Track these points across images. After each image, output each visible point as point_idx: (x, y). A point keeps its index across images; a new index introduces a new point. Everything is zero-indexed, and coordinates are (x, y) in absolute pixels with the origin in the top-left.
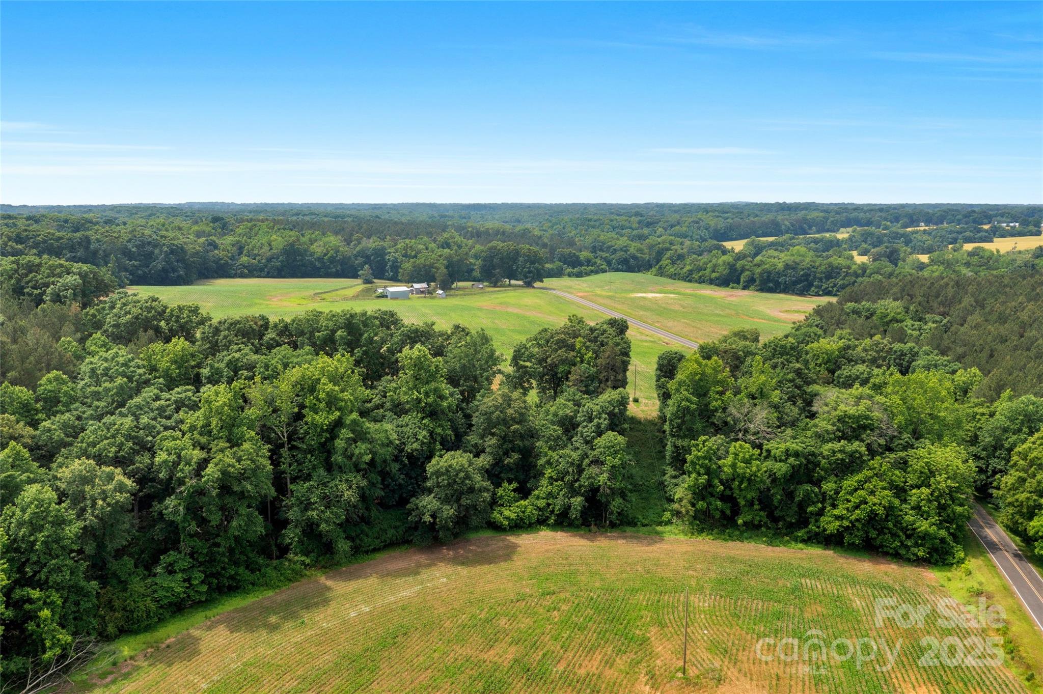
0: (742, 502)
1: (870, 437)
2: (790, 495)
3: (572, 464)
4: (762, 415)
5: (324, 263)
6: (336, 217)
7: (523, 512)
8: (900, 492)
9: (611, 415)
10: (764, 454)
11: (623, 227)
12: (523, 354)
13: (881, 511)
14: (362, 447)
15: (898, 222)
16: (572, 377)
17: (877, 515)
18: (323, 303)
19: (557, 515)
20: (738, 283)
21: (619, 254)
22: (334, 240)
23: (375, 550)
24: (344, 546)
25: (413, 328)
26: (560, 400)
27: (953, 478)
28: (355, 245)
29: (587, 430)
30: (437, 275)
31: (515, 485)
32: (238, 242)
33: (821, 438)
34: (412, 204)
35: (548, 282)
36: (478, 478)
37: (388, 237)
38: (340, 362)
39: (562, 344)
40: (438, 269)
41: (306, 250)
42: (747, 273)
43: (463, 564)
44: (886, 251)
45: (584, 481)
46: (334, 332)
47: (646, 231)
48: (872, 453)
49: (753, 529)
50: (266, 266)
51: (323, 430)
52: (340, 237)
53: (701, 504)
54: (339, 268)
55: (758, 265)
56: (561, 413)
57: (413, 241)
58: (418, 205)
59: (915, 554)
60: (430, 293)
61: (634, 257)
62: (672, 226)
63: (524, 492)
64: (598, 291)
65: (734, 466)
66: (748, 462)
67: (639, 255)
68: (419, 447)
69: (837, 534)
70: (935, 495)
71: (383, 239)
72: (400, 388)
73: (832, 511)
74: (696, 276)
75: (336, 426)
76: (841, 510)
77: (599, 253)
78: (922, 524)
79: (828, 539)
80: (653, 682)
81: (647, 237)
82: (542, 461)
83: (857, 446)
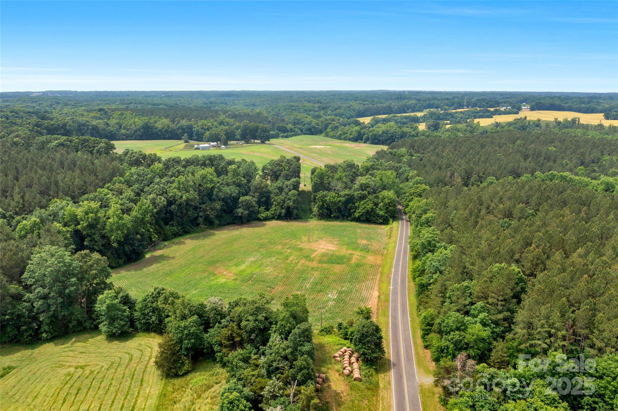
0: (333, 210)
1: (368, 189)
2: (346, 207)
3: (282, 200)
4: (340, 185)
5: (162, 133)
7: (267, 215)
8: (376, 204)
9: (293, 185)
10: (339, 196)
11: (310, 111)
12: (265, 168)
14: (221, 194)
16: (282, 175)
17: (369, 211)
18: (171, 152)
19: (277, 216)
20: (362, 140)
21: (306, 126)
22: (166, 121)
23: (224, 225)
24: (217, 222)
26: (278, 182)
27: (390, 199)
28: (177, 123)
29: (286, 190)
30: (221, 138)
31: (264, 207)
32: (119, 122)
33: (355, 190)
35: (272, 141)
36: (254, 203)
37: (193, 119)
39: (278, 165)
40: (221, 136)
41: (153, 126)
42: (366, 135)
44: (432, 124)
45: (286, 205)
47: (322, 113)
48: (369, 193)
49: (337, 218)
50: (134, 134)
51: (209, 189)
52: (169, 119)
53: (321, 211)
54: (170, 135)
55: (371, 132)
56: (278, 186)
57: (205, 121)
59: (379, 222)
60: (219, 147)
61: (314, 128)
62: (336, 109)
63: (267, 209)
64: (295, 145)
65: (330, 199)
66: (334, 198)
67: (317, 126)
68: (236, 195)
69: (359, 217)
70: (385, 205)
71: (190, 120)
72: (229, 178)
73: (357, 211)
74: (343, 137)
75: (213, 188)
76: (360, 210)
77: (297, 126)
78: (381, 213)
79: (358, 220)
80: (301, 242)
81: (322, 116)
82: (273, 200)
83: (365, 192)
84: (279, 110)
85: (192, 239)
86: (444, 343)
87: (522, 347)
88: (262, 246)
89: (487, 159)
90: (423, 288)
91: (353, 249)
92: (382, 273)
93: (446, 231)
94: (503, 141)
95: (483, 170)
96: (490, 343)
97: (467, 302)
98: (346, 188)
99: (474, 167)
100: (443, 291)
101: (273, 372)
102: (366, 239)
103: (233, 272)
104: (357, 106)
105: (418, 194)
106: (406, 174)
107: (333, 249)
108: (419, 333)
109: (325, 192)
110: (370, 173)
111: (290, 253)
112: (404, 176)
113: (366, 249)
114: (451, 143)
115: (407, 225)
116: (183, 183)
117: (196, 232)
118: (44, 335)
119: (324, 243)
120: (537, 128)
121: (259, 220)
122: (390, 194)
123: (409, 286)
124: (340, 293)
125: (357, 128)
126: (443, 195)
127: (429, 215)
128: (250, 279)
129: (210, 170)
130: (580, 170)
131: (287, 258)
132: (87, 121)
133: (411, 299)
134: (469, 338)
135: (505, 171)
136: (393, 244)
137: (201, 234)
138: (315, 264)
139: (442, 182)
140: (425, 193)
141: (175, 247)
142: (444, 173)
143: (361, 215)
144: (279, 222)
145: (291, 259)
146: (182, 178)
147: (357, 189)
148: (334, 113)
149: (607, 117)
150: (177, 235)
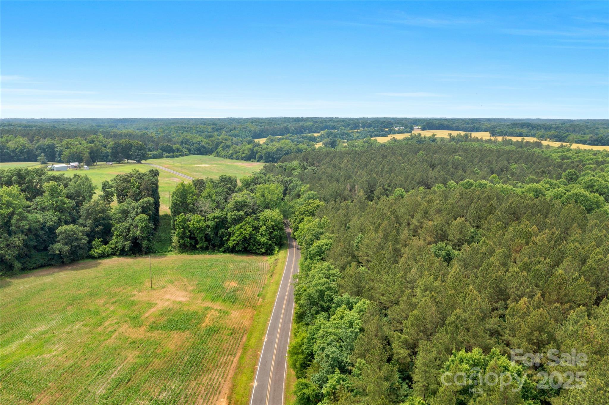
0: (198, 239)
1: (245, 209)
2: (216, 234)
3: (125, 228)
4: (208, 205)
5: (16, 153)
6: (26, 127)
7: (104, 250)
8: (256, 229)
9: (143, 207)
10: (207, 219)
11: (203, 131)
12: (106, 185)
13: (247, 236)
14: (24, 223)
15: (348, 127)
16: (129, 194)
17: (247, 237)
19: (120, 250)
20: (255, 159)
21: (195, 146)
22: (22, 140)
24: (17, 265)
25: (52, 175)
27: (274, 221)
28: (36, 143)
29: (132, 214)
30: (83, 158)
31: (101, 239)
33: (228, 211)
34: (81, 119)
35: (150, 161)
36: (80, 234)
37: (57, 138)
38: (15, 189)
39: (126, 180)
40: (84, 154)
41: (4, 146)
42: (259, 153)
43: (75, 270)
44: (330, 142)
45: (131, 235)
46: (11, 177)
47: (215, 133)
48: (247, 214)
49: (204, 249)
51: (5, 217)
52: (26, 138)
53: (182, 241)
54: (26, 156)
55: (265, 149)
56: (121, 208)
57: (72, 140)
58: (85, 119)
59: (261, 251)
60: (80, 167)
61: (204, 147)
62: (231, 131)
63: (105, 242)
65: (193, 224)
66: (199, 222)
67: (207, 146)
68: (53, 224)
69: (234, 247)
70: (268, 229)
71: (53, 139)
72: (44, 200)
73: (232, 238)
74: (235, 156)
75: (11, 214)
76: (234, 238)
77: (185, 145)
78: (263, 240)
79: (233, 250)
80: (140, 291)
81: (214, 137)
82: (113, 229)
83: (242, 213)
84: (170, 132)
89: (391, 169)
91: (213, 299)
94: (404, 152)
95: (388, 181)
98: (216, 208)
99: (377, 178)
102: (238, 279)
104: (253, 127)
105: (311, 213)
106: (297, 189)
107: (183, 300)
109: (188, 215)
110: (250, 188)
111: (112, 311)
112: (295, 192)
113: (233, 298)
114: (349, 154)
115: (297, 255)
119: (173, 290)
120: (433, 142)
121: (93, 258)
122: (275, 214)
123: (289, 375)
126: (342, 212)
127: (323, 241)
130: (494, 178)
135: (413, 182)
136: (274, 287)
139: (340, 196)
140: (319, 210)
142: (343, 185)
143: (237, 244)
144: (120, 260)
147: (232, 208)
148: (228, 133)
149: (493, 135)
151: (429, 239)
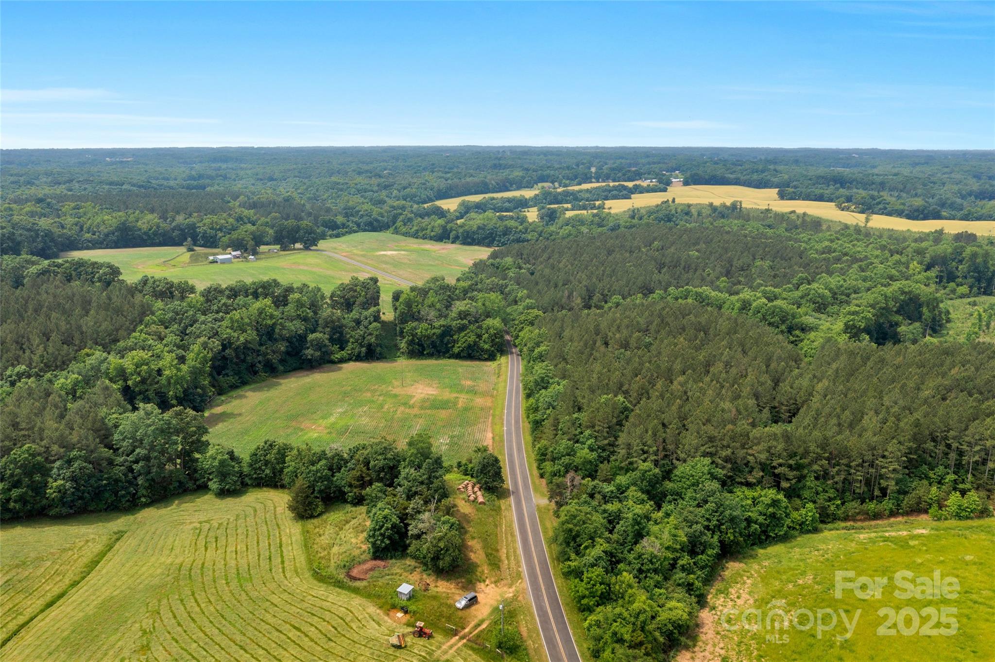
0: (425, 345)
1: (469, 318)
2: (442, 341)
3: (360, 336)
4: (433, 314)
5: (149, 236)
7: (343, 356)
8: (479, 336)
9: (375, 316)
10: (433, 327)
11: (366, 191)
12: (334, 295)
13: (472, 343)
14: (284, 332)
16: (357, 303)
17: (471, 345)
19: (356, 356)
20: (449, 239)
21: (365, 218)
22: (154, 219)
23: (289, 371)
26: (354, 312)
27: (496, 329)
28: (171, 221)
29: (366, 323)
30: (248, 246)
31: (338, 346)
32: (78, 222)
33: (453, 320)
36: (326, 341)
39: (351, 289)
40: (247, 241)
41: (134, 227)
42: (454, 232)
44: (548, 212)
45: (366, 342)
47: (384, 194)
48: (470, 323)
49: (430, 356)
50: (105, 240)
51: (271, 326)
52: (156, 215)
53: (410, 348)
54: (161, 239)
55: (461, 226)
56: (354, 317)
59: (484, 357)
60: (245, 258)
61: (377, 220)
62: (405, 188)
63: (342, 349)
64: (355, 251)
65: (421, 332)
66: (426, 330)
67: (380, 218)
68: (302, 332)
69: (459, 354)
70: (490, 336)
71: (190, 215)
72: (291, 310)
73: (457, 345)
74: (421, 234)
75: (274, 324)
76: (459, 345)
77: (351, 218)
78: (486, 346)
79: (458, 356)
80: (394, 388)
81: (385, 202)
82: (348, 336)
83: (465, 322)
84: (317, 190)
85: (254, 390)
86: (556, 468)
87: (623, 465)
88: (346, 394)
89: (613, 271)
90: (537, 425)
91: (458, 392)
92: (493, 415)
93: (560, 366)
94: (636, 243)
95: (608, 286)
96: (597, 466)
97: (577, 432)
98: (440, 316)
99: (597, 282)
100: (556, 425)
101: (412, 496)
102: (471, 379)
103: (323, 425)
104: (436, 181)
105: (530, 322)
106: (514, 295)
108: (535, 465)
109: (414, 324)
110: (469, 296)
111: (384, 400)
112: (512, 297)
113: (472, 391)
115: (518, 360)
116: (237, 321)
117: (256, 382)
118: (143, 500)
119: (421, 387)
120: (686, 217)
121: (333, 362)
122: (495, 323)
124: (452, 437)
125: (441, 222)
126: (558, 324)
127: (542, 348)
128: (347, 430)
129: (268, 301)
130: (723, 281)
131: (382, 406)
132: (34, 224)
133: (526, 438)
134: (577, 461)
135: (634, 287)
136: (503, 384)
137: (263, 384)
138: (416, 411)
139: (557, 304)
140: (538, 320)
141: (236, 402)
142: (561, 292)
143: (462, 351)
144: (359, 365)
145: (386, 407)
146: (236, 315)
147: (455, 317)
148: (402, 193)
149: (782, 196)
150: (234, 387)
151: (616, 347)
